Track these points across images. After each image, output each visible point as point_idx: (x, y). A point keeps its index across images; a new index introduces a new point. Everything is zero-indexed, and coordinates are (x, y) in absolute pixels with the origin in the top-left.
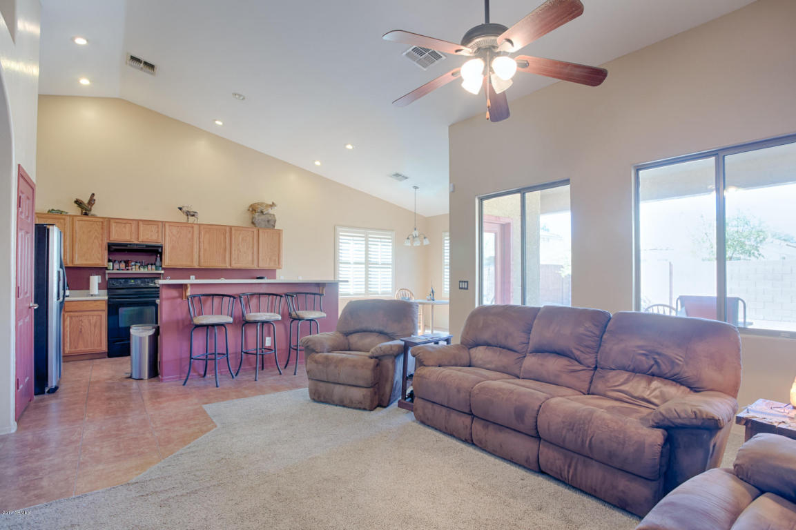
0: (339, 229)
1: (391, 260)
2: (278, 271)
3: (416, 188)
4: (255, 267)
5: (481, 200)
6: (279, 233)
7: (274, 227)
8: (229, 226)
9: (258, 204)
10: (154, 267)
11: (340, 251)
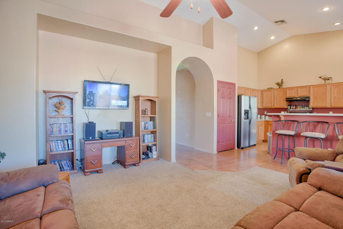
10: (308, 108)
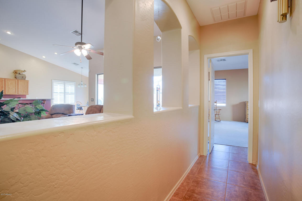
0: (53, 80)
1: (74, 92)
2: (27, 96)
3: (82, 68)
4: (17, 94)
5: (98, 75)
6: (28, 81)
7: (25, 79)
8: (4, 78)
9: (18, 70)
11: (54, 88)
